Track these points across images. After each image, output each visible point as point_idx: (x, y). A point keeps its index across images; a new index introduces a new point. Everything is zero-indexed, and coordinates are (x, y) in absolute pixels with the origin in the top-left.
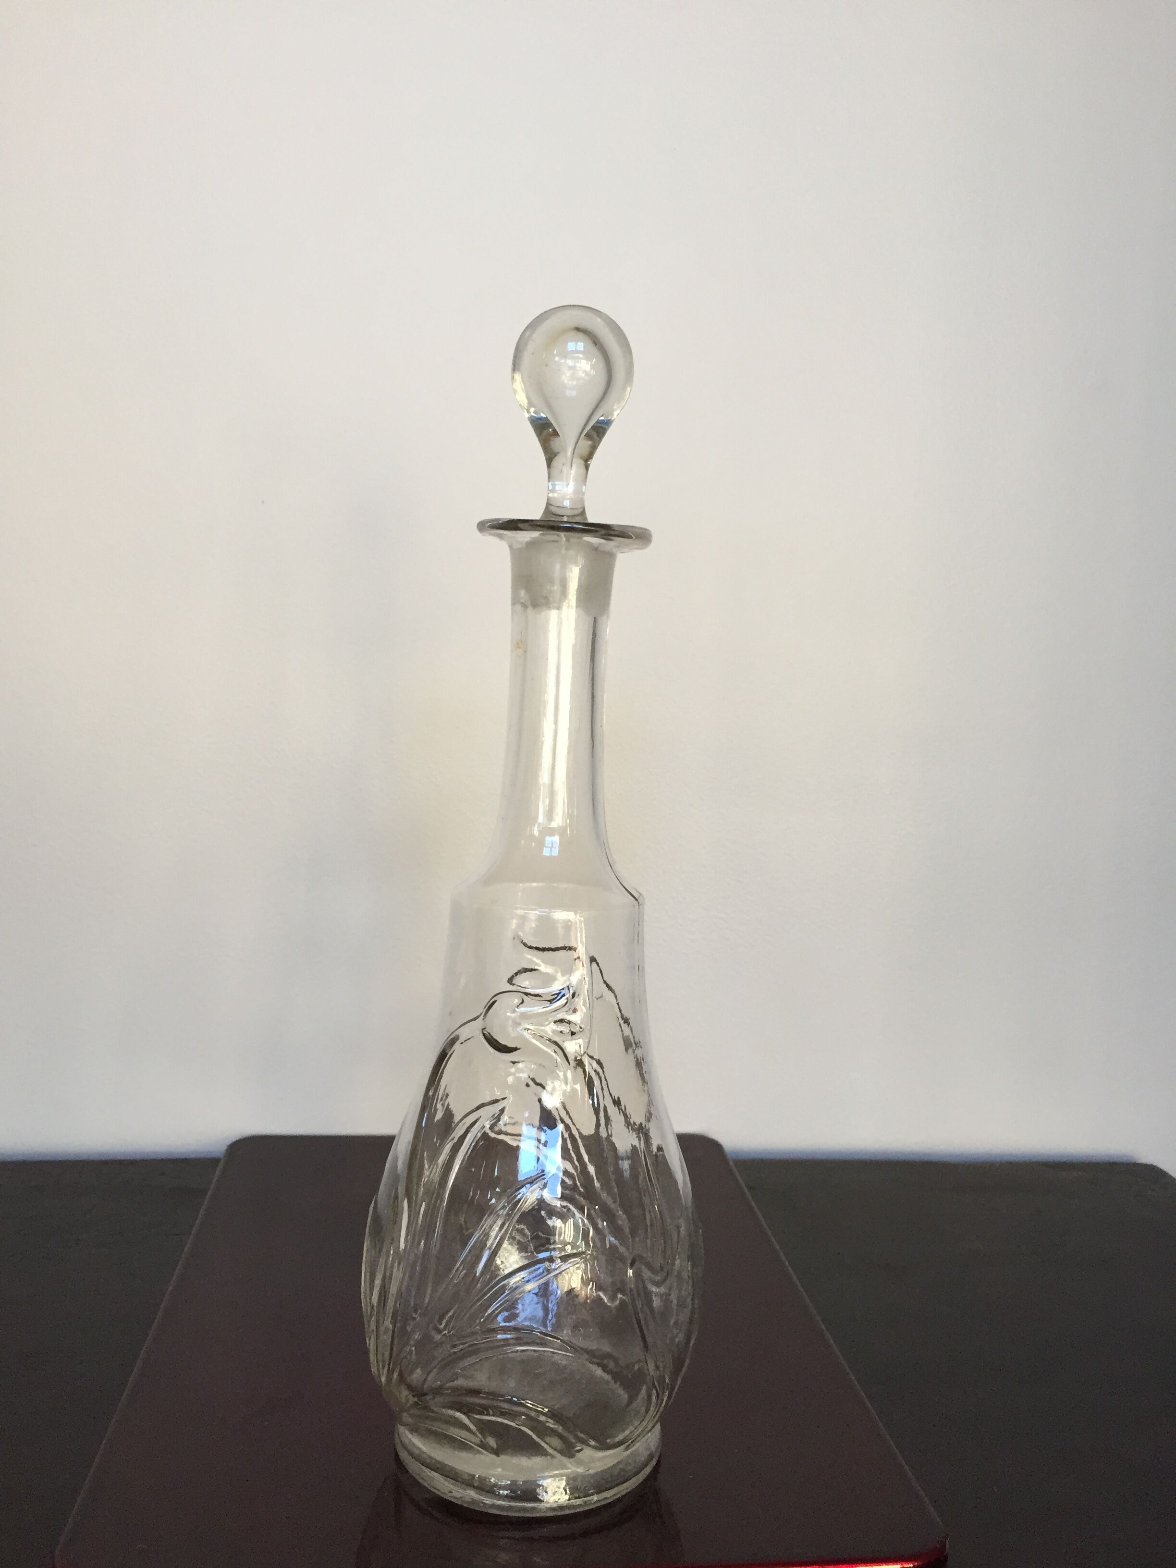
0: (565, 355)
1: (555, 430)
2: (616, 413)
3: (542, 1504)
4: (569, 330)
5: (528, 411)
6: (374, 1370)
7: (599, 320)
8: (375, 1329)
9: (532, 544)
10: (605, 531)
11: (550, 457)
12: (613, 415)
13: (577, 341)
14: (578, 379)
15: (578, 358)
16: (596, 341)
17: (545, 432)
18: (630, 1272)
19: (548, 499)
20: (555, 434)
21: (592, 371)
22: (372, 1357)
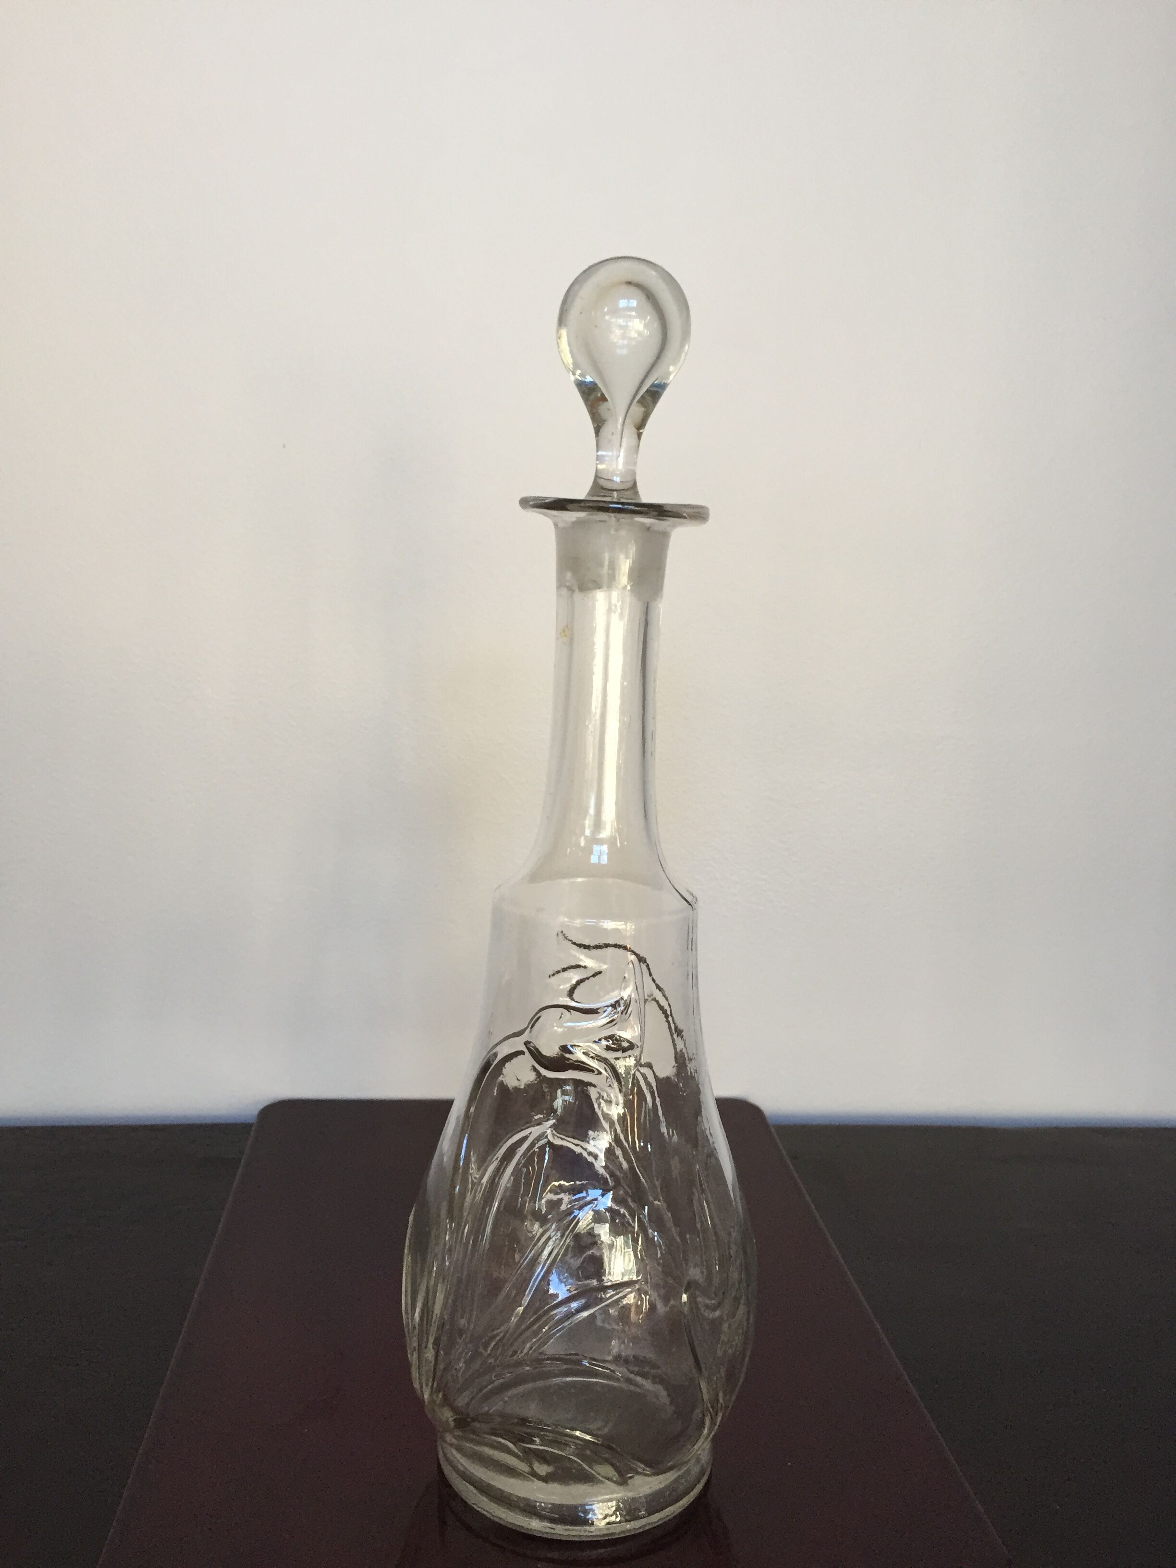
0: (616, 312)
1: (603, 394)
2: (671, 377)
3: (592, 1528)
4: (621, 283)
5: (574, 374)
6: (416, 1385)
7: (654, 273)
8: (417, 1347)
9: (579, 523)
10: (660, 511)
11: (599, 424)
12: (669, 379)
13: (629, 299)
14: (631, 339)
15: (630, 316)
16: (650, 297)
17: (592, 397)
18: (685, 1297)
19: (597, 470)
20: (604, 399)
21: (646, 331)
22: (415, 1374)
